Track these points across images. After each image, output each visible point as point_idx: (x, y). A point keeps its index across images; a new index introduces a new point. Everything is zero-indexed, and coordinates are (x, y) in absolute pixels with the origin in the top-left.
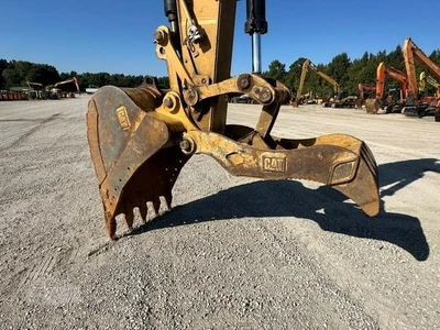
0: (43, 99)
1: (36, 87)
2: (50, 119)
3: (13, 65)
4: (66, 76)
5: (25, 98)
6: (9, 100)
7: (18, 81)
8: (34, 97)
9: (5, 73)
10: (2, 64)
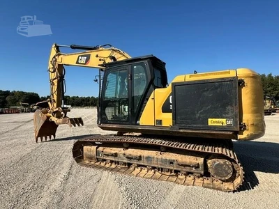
0: (28, 112)
1: (25, 106)
2: (29, 122)
3: (13, 94)
4: (44, 99)
5: (18, 112)
6: (9, 113)
7: (15, 102)
8: (23, 111)
9: (8, 98)
10: (7, 93)
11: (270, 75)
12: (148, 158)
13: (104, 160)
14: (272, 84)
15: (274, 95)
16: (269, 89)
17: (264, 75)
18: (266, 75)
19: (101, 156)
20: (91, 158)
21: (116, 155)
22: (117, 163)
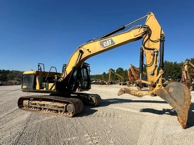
0: (19, 85)
1: (19, 80)
3: (12, 72)
6: (6, 85)
7: (12, 78)
8: (16, 84)
9: (8, 75)
10: (8, 72)
11: (175, 63)
12: (47, 105)
13: (31, 107)
14: (176, 68)
15: (178, 75)
16: (174, 71)
17: (172, 63)
18: (173, 63)
19: (30, 105)
20: (26, 106)
21: (35, 104)
22: (36, 108)
